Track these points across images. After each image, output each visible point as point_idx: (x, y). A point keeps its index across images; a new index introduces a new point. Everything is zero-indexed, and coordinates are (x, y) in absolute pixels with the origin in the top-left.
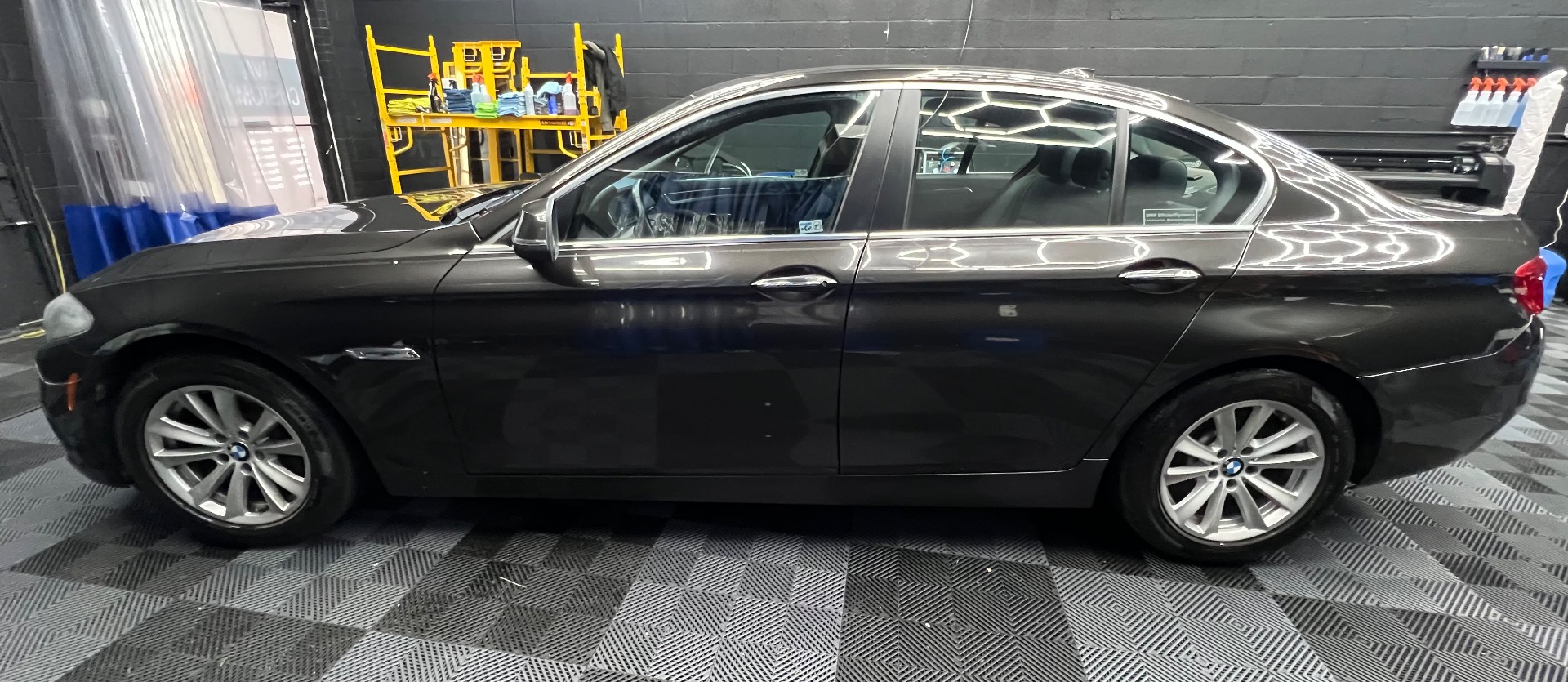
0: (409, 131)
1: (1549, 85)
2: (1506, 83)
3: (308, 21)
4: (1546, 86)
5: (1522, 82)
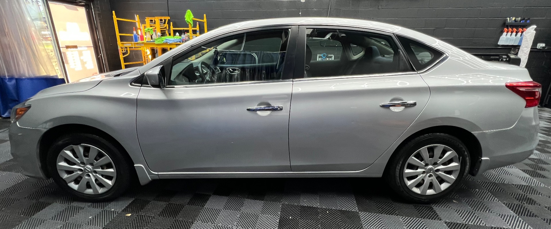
0: (128, 48)
2: (516, 30)
3: (93, 10)
4: (529, 31)
5: (522, 30)
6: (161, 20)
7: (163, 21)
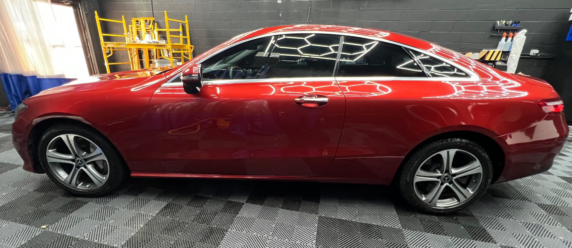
0: (111, 50)
1: (520, 35)
2: (506, 34)
3: (81, 10)
4: (519, 36)
5: (512, 34)
6: (146, 21)
7: (148, 22)
